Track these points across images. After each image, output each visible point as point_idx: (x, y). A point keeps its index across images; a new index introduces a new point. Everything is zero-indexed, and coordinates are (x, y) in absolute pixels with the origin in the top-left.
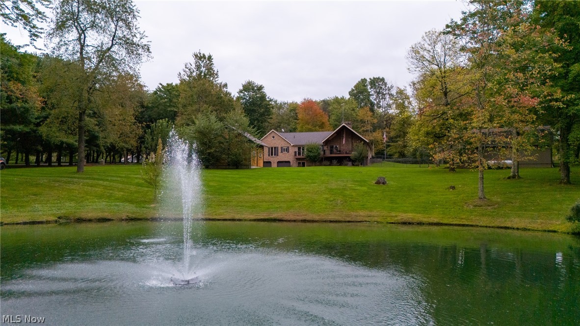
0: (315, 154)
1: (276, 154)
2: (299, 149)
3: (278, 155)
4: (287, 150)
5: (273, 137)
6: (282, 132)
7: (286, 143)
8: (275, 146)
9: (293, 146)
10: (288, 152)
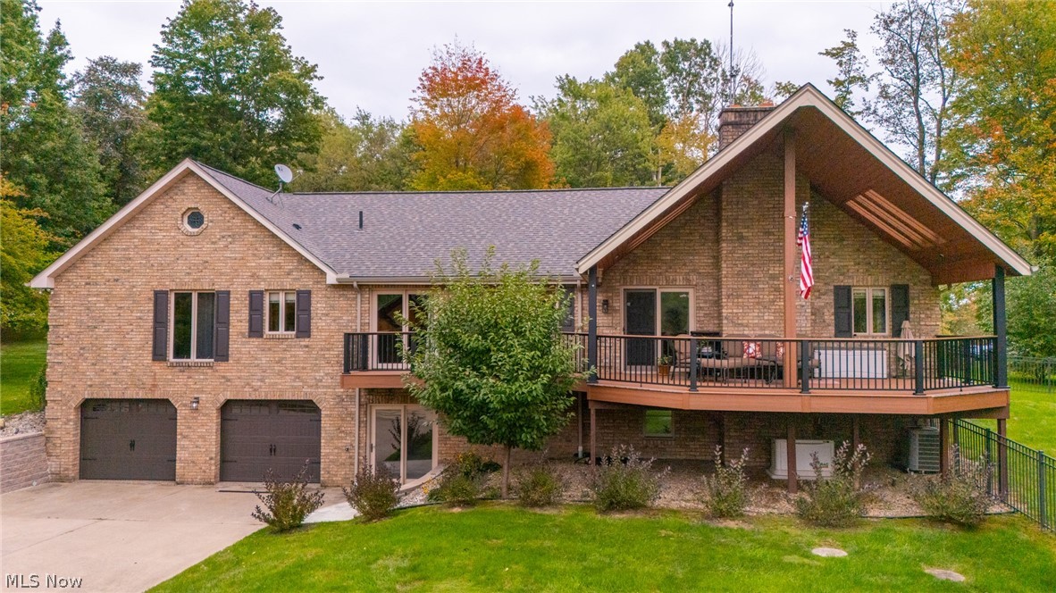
0: (522, 388)
1: (215, 347)
2: (388, 310)
3: (223, 356)
4: (296, 317)
5: (196, 219)
6: (274, 185)
7: (290, 265)
8: (205, 286)
9: (342, 287)
10: (305, 332)
